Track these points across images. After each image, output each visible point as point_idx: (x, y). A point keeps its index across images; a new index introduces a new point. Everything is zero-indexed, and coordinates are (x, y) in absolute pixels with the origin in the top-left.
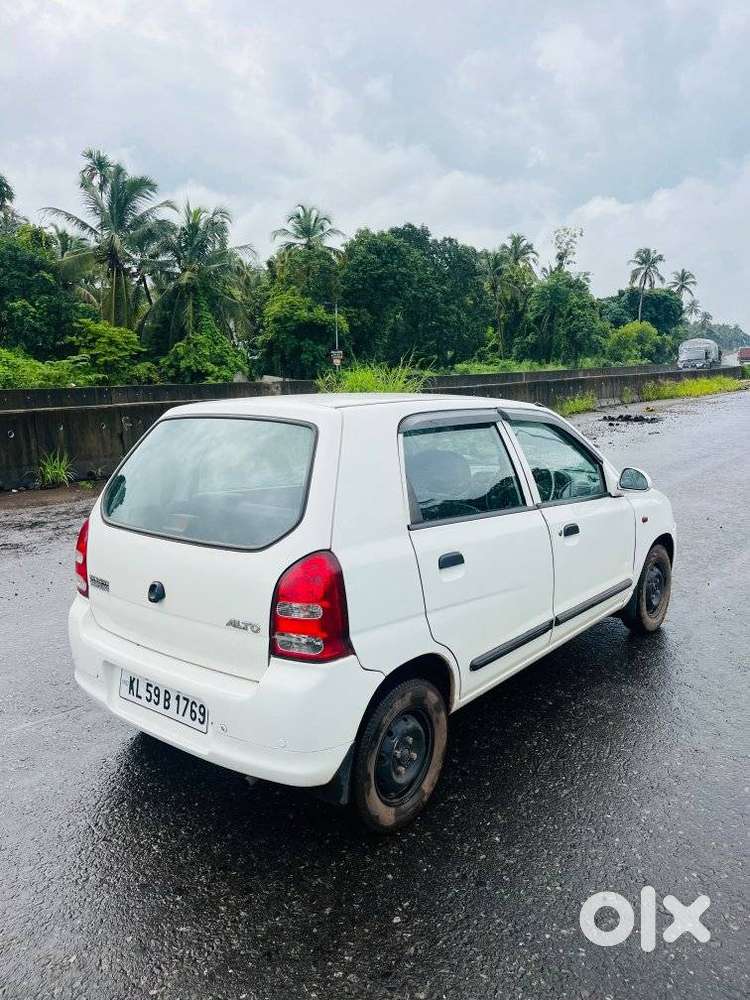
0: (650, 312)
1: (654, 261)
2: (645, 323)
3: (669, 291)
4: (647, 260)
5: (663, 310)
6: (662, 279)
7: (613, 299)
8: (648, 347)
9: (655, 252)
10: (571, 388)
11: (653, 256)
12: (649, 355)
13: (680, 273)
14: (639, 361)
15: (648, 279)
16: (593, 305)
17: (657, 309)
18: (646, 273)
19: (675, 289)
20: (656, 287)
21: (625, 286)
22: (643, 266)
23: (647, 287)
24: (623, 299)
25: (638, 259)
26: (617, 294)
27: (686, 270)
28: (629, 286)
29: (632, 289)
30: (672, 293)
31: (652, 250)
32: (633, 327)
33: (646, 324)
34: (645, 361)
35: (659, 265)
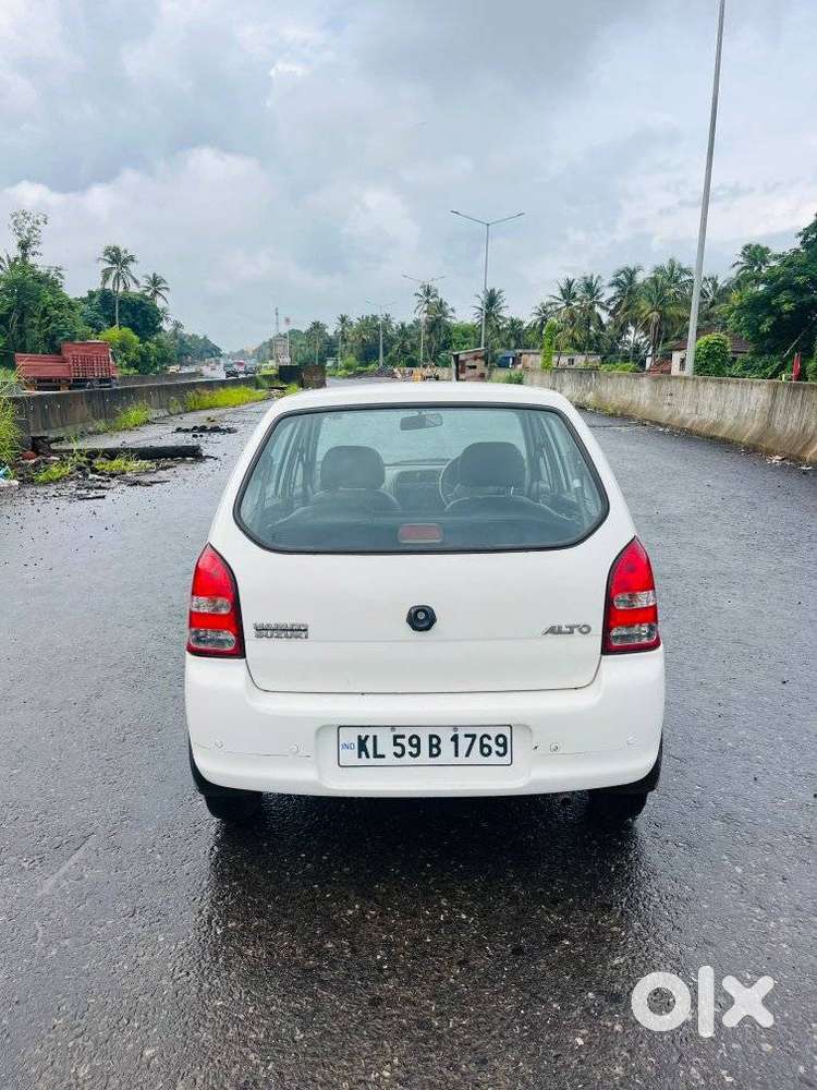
0: (127, 317)
1: (126, 261)
2: (124, 329)
3: (143, 296)
4: (117, 258)
5: (141, 315)
6: (136, 282)
7: (83, 300)
8: (132, 355)
9: (126, 252)
10: (124, 398)
11: (124, 256)
12: (133, 364)
13: (151, 276)
14: (126, 371)
15: (121, 281)
16: (71, 306)
17: (134, 315)
18: (118, 275)
19: (148, 294)
20: (131, 290)
21: (96, 286)
22: (115, 266)
23: (121, 290)
24: (96, 300)
25: (107, 258)
26: (86, 295)
27: (158, 275)
28: (100, 287)
29: (104, 290)
30: (147, 298)
31: (122, 249)
32: (114, 333)
33: (126, 330)
34: (132, 371)
35: (131, 266)
